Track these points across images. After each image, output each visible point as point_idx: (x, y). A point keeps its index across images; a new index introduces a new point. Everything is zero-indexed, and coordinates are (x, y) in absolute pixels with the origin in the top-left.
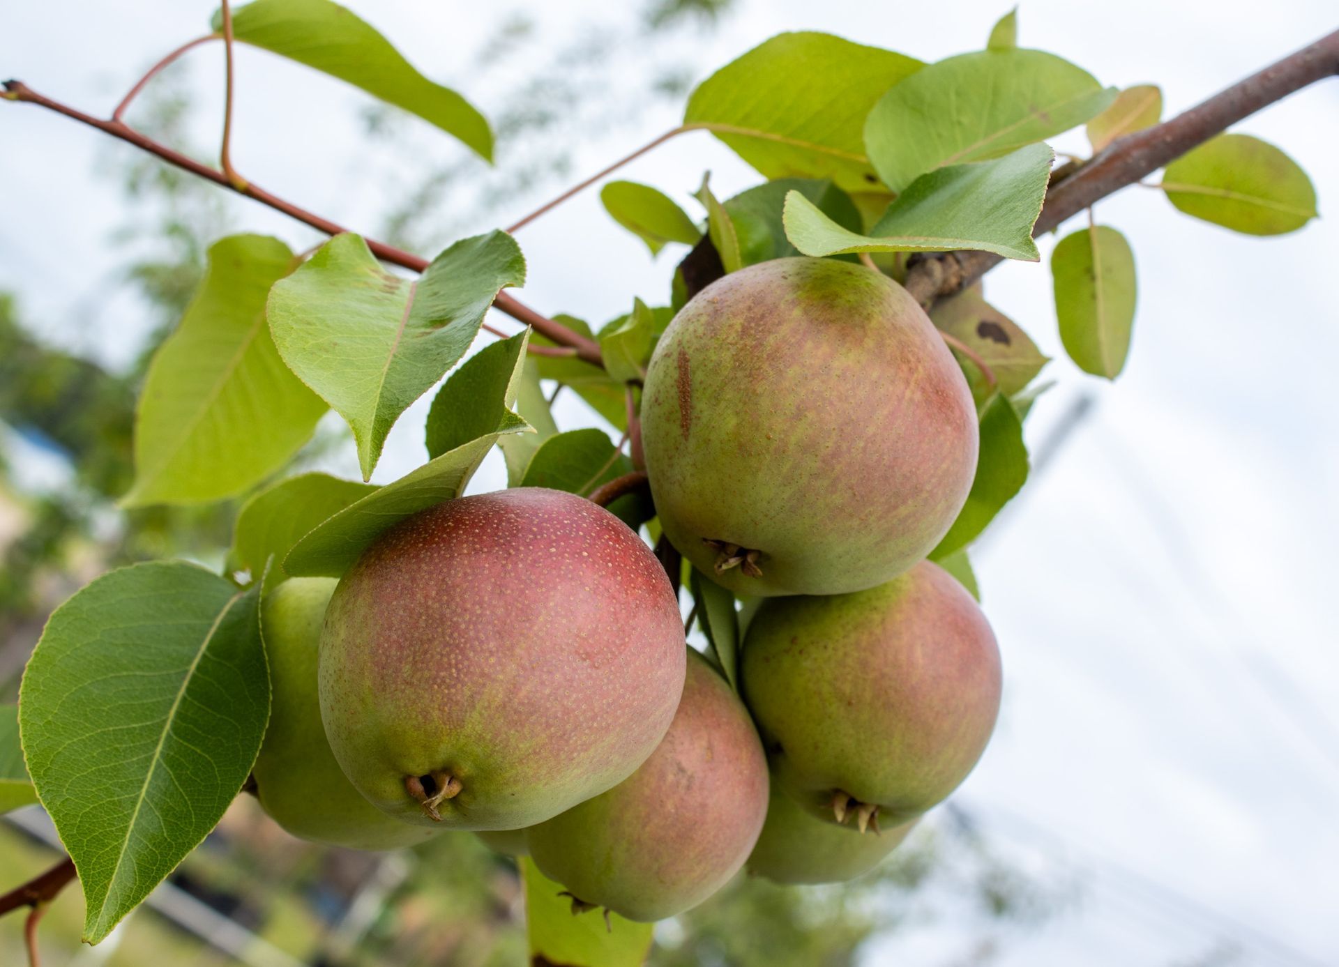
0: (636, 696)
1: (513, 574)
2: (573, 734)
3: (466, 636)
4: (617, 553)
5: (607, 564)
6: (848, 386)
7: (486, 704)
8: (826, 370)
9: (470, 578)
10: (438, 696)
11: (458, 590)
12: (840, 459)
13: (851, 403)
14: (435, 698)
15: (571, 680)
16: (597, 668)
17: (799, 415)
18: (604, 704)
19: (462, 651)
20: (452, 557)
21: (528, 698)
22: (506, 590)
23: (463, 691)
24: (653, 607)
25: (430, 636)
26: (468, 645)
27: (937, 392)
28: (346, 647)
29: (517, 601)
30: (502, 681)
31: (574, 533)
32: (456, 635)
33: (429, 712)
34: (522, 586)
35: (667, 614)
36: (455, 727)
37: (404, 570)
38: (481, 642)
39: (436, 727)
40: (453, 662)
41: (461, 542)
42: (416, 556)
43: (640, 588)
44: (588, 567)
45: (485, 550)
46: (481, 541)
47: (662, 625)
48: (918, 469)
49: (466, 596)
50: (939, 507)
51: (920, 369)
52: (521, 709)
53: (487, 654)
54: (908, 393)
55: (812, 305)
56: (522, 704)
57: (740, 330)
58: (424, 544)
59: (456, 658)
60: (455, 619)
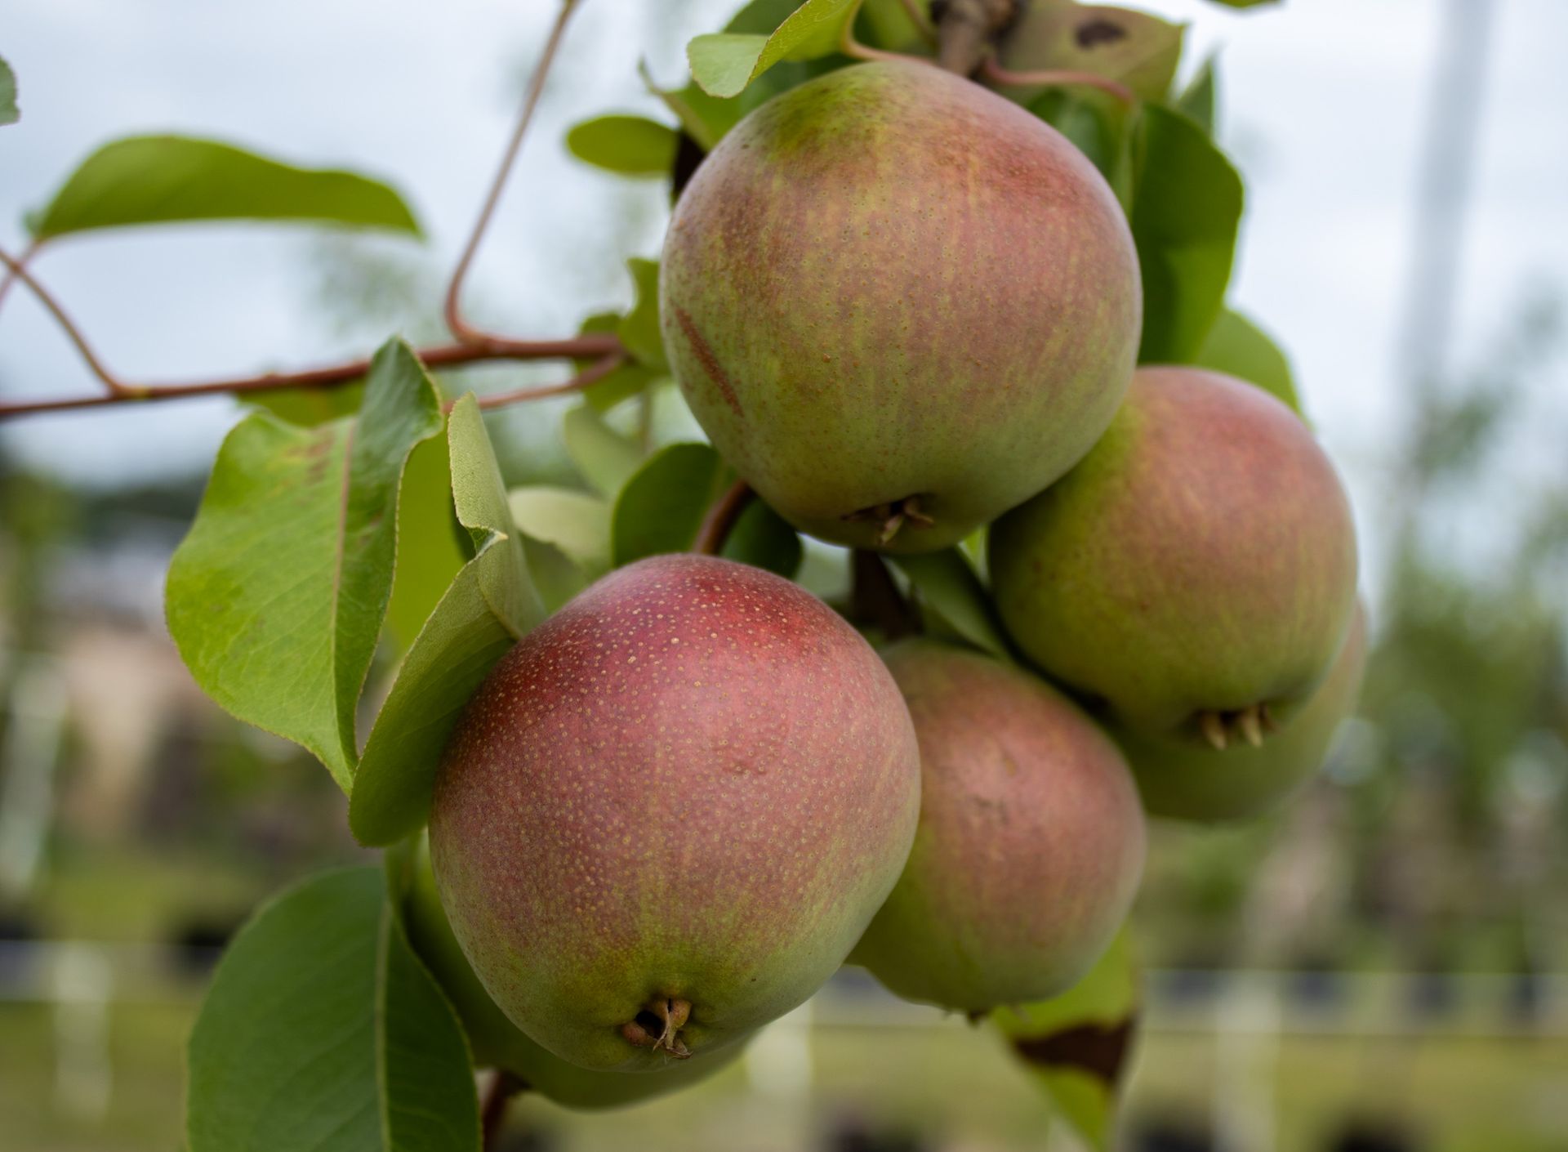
0: (838, 775)
1: (597, 720)
2: (781, 869)
3: (581, 828)
4: (717, 614)
5: (709, 636)
6: (887, 238)
7: (650, 896)
8: (848, 234)
9: (550, 753)
10: (587, 919)
11: (543, 776)
12: (930, 333)
13: (903, 257)
14: (585, 925)
15: (740, 807)
16: (764, 773)
17: (846, 311)
18: (799, 811)
19: (586, 849)
20: (518, 738)
21: (697, 860)
22: (599, 743)
23: (613, 898)
24: (799, 655)
25: (541, 849)
26: (589, 838)
27: (1013, 174)
28: (463, 912)
29: (618, 749)
30: (653, 858)
31: (651, 622)
32: (568, 833)
33: (590, 945)
34: (616, 728)
35: (824, 650)
36: (630, 945)
37: (474, 785)
38: (602, 826)
39: (608, 957)
40: (582, 867)
41: (520, 713)
42: (480, 759)
43: (769, 641)
44: (686, 655)
45: (552, 706)
46: (543, 697)
47: (824, 669)
48: (1039, 284)
49: (557, 779)
50: (1100, 312)
51: (973, 158)
52: (697, 877)
53: (617, 836)
54: (972, 200)
55: (791, 163)
56: (692, 871)
57: (723, 246)
58: (483, 739)
59: (583, 862)
60: (558, 814)
